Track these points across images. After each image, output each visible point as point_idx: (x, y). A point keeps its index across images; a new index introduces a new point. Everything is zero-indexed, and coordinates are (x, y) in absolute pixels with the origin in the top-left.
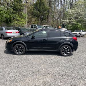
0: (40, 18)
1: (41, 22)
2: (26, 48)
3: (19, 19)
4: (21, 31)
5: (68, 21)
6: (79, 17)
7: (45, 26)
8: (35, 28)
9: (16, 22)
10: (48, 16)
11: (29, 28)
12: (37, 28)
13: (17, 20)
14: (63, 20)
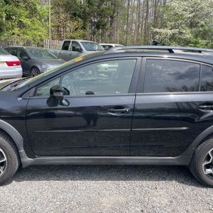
0: (91, 21)
1: (94, 33)
2: (22, 151)
3: (26, 21)
4: (29, 58)
5: (170, 32)
6: (203, 23)
7: (104, 46)
8: (74, 49)
9: (16, 30)
10: (112, 17)
11: (58, 51)
12: (80, 50)
13: (21, 25)
14: (157, 30)
